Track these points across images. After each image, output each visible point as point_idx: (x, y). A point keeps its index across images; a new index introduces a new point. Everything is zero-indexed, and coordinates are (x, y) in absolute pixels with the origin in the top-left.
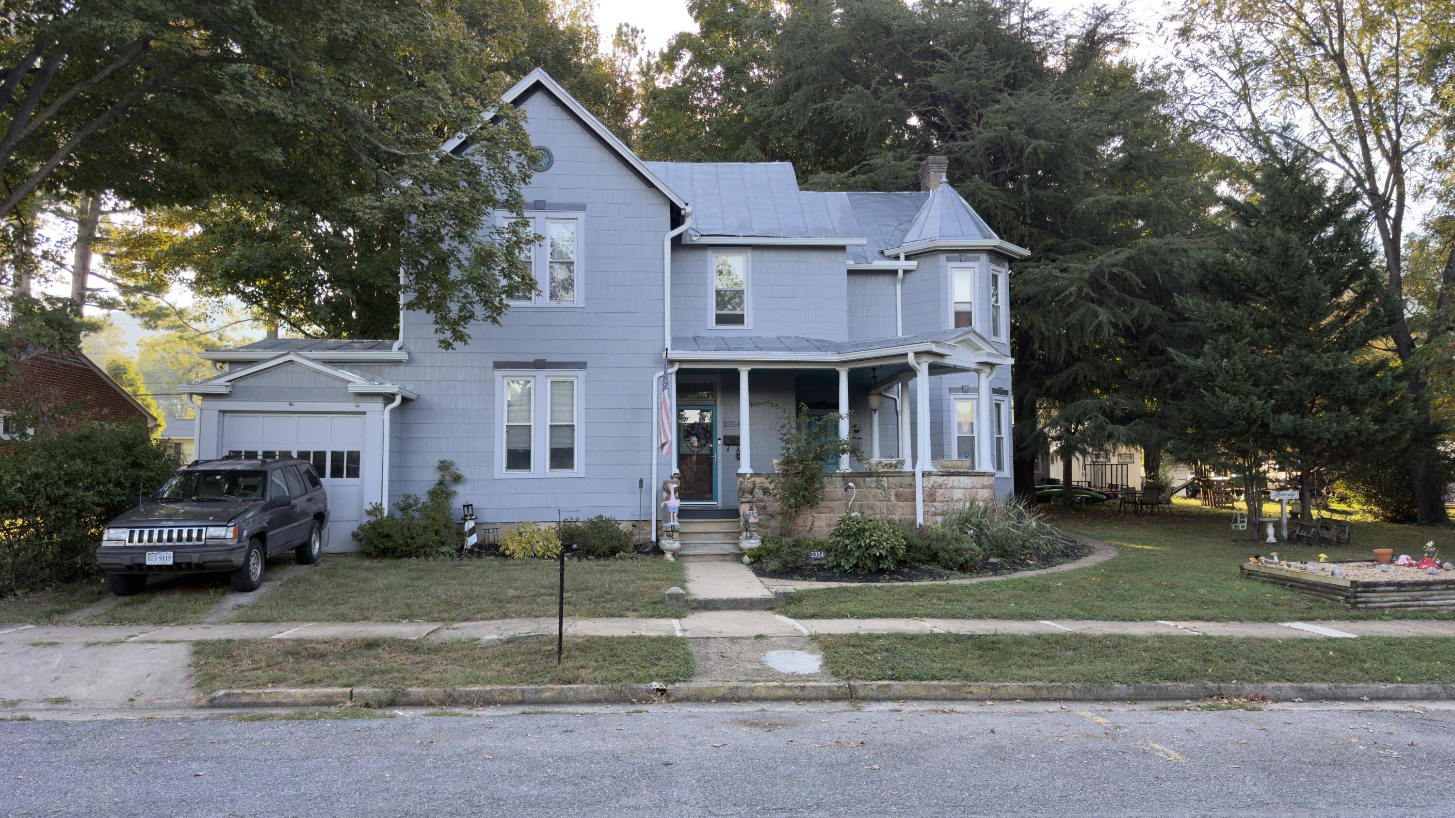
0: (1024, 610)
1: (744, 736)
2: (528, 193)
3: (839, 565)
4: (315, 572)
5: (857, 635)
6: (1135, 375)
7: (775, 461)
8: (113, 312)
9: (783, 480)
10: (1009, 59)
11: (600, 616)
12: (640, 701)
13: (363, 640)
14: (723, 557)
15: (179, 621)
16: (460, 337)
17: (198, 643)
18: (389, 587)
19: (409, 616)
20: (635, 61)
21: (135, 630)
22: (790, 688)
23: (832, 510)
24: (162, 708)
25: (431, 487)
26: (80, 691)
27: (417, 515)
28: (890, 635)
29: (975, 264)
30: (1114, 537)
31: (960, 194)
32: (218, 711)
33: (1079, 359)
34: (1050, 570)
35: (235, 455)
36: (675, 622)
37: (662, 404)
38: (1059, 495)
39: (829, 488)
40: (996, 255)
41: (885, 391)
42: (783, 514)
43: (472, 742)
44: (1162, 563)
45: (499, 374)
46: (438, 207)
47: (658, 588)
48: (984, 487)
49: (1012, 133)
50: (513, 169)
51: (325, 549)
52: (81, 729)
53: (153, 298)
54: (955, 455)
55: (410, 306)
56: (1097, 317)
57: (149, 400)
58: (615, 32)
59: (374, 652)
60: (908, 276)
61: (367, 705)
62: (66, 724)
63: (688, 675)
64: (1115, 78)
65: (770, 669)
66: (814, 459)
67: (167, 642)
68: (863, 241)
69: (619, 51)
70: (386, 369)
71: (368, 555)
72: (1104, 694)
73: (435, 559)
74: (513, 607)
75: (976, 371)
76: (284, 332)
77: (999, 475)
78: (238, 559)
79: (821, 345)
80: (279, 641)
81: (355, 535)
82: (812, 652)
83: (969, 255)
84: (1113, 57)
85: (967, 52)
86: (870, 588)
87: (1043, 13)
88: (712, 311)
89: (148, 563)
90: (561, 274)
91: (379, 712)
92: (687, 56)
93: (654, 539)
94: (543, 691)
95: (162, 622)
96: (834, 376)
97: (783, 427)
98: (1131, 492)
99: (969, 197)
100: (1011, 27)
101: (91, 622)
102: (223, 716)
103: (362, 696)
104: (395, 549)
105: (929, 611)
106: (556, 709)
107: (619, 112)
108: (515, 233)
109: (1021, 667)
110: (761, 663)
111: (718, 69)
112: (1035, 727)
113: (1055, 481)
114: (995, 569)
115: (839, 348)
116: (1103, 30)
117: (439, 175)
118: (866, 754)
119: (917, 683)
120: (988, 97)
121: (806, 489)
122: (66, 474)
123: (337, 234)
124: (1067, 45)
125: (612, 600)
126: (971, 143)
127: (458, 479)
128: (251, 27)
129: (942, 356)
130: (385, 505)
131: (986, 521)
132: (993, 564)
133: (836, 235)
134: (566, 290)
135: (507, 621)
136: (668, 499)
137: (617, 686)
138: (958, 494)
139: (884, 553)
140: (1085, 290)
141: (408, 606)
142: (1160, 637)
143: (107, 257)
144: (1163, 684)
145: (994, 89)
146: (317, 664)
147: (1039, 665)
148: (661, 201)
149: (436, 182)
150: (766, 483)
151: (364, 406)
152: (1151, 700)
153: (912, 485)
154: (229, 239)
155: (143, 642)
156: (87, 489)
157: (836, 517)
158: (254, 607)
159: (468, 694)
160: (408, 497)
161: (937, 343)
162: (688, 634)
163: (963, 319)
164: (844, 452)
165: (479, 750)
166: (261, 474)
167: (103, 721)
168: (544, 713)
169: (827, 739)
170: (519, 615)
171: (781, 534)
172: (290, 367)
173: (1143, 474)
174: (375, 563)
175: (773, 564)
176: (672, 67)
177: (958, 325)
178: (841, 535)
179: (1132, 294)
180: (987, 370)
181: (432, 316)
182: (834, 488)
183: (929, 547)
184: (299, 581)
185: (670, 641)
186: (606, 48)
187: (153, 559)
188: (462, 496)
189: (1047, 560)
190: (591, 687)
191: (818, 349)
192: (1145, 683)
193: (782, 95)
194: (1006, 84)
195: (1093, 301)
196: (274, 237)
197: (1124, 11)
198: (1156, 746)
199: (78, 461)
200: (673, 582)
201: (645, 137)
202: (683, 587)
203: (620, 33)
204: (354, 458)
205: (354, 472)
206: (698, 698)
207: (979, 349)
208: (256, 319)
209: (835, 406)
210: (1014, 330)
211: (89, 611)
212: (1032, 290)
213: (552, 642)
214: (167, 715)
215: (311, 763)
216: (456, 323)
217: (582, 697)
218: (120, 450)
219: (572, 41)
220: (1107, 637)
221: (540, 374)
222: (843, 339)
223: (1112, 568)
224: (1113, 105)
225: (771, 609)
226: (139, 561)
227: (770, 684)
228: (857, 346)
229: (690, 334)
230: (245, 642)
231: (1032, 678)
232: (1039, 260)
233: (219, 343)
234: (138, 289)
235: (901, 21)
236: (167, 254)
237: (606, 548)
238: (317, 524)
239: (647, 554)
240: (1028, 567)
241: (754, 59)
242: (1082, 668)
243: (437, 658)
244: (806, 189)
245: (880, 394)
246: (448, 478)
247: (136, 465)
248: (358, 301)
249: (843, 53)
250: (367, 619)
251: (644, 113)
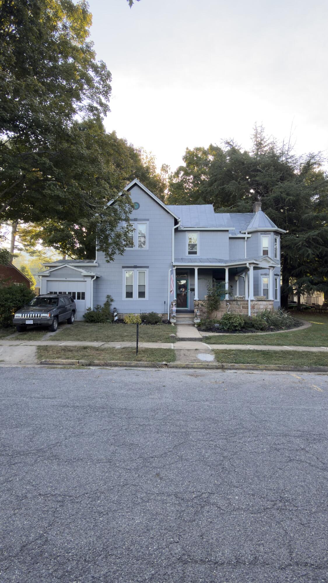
0: (279, 343)
1: (188, 379)
2: (131, 216)
3: (223, 328)
4: (72, 327)
5: (226, 350)
6: (320, 270)
7: (205, 296)
8: (22, 252)
9: (208, 302)
10: (281, 171)
11: (150, 342)
12: (159, 367)
13: (83, 346)
14: (189, 325)
15: (35, 339)
16: (112, 259)
17: (39, 346)
18: (92, 331)
19: (97, 340)
20: (167, 175)
21: (23, 342)
22: (204, 365)
23: (222, 311)
24: (28, 364)
25: (104, 303)
26: (7, 359)
27: (101, 311)
28: (236, 350)
29: (269, 236)
30: (311, 320)
31: (265, 214)
32: (42, 365)
33: (303, 264)
34: (289, 331)
35: (51, 293)
36: (172, 344)
37: (171, 279)
38: (296, 306)
39: (222, 305)
40: (276, 233)
41: (241, 275)
42: (208, 312)
43: (110, 377)
44: (325, 329)
45: (124, 270)
46: (106, 221)
47: (168, 334)
48: (270, 305)
49: (282, 194)
50: (127, 209)
51: (75, 320)
52: (6, 369)
53: (32, 248)
54: (262, 295)
55: (98, 250)
56: (308, 251)
57: (32, 276)
58: (161, 166)
59: (86, 350)
60: (248, 239)
61: (83, 365)
62: (2, 368)
63: (174, 360)
64: (317, 176)
65: (198, 359)
66: (218, 296)
67: (31, 345)
68: (234, 229)
69: (162, 172)
70: (92, 268)
71: (87, 322)
72: (301, 369)
73: (106, 323)
74: (126, 338)
75: (269, 269)
76: (67, 257)
77: (276, 300)
78: (50, 323)
79: (220, 261)
80: (60, 346)
81: (84, 316)
82: (212, 355)
83: (268, 233)
84: (316, 170)
85: (268, 169)
86: (232, 335)
87: (293, 156)
88: (187, 250)
89: (27, 323)
90: (142, 240)
91: (86, 367)
92: (182, 173)
93: (169, 319)
94: (132, 363)
95: (30, 339)
96: (224, 270)
97: (208, 286)
98: (319, 306)
99: (268, 214)
100: (282, 161)
101: (12, 339)
102: (44, 367)
103: (82, 362)
104: (94, 321)
105: (249, 343)
106: (135, 368)
107: (162, 191)
108: (127, 228)
109: (275, 360)
110: (196, 357)
111: (192, 176)
112: (277, 379)
113: (295, 302)
114: (272, 330)
115: (226, 262)
116: (312, 161)
117: (105, 212)
118: (224, 385)
119: (243, 364)
120: (274, 184)
121: (215, 305)
122: (5, 298)
123: (81, 230)
124: (301, 166)
125: (154, 337)
126: (268, 198)
127: (112, 300)
128: (52, 171)
129: (257, 264)
130: (92, 308)
131: (270, 315)
132: (271, 328)
133: (226, 227)
134: (144, 244)
135: (124, 342)
136: (173, 307)
137: (153, 363)
138: (262, 307)
139: (237, 325)
140: (304, 243)
141: (97, 337)
142: (321, 352)
143: (20, 236)
144: (319, 367)
145: (276, 181)
146: (70, 353)
147: (281, 360)
148: (172, 217)
149: (105, 214)
150: (202, 303)
151: (86, 279)
152: (316, 371)
153: (247, 304)
154: (50, 231)
155: (24, 345)
156: (11, 302)
157: (223, 314)
158: (55, 336)
159: (111, 363)
160: (98, 305)
161: (256, 260)
162: (175, 348)
163: (265, 252)
164: (226, 293)
165: (111, 380)
166: (57, 299)
167: (12, 367)
168: (131, 369)
169: (213, 381)
170: (127, 340)
171: (207, 318)
172: (66, 268)
173: (323, 300)
174: (89, 324)
175: (204, 328)
176: (178, 176)
177: (264, 254)
178: (224, 319)
179: (320, 245)
180: (272, 268)
181: (104, 253)
182: (223, 304)
183: (251, 323)
184: (67, 329)
185: (170, 350)
186: (158, 171)
187: (28, 322)
188: (113, 305)
189: (289, 327)
190: (145, 363)
191: (219, 262)
192: (314, 366)
193: (211, 184)
194: (280, 179)
195: (307, 247)
196: (63, 230)
197: (319, 155)
198: (314, 386)
199: (8, 295)
200: (172, 332)
201: (170, 198)
202: (175, 334)
203: (163, 167)
204: (83, 294)
205: (83, 298)
206: (176, 367)
207: (270, 262)
208: (59, 254)
209: (224, 279)
210: (282, 256)
211: (11, 336)
212: (287, 243)
213: (135, 349)
214: (29, 366)
215: (65, 382)
216: (111, 255)
217: (143, 365)
218: (20, 291)
219: (147, 170)
220: (303, 352)
221: (136, 270)
222: (228, 259)
223: (309, 329)
224: (314, 185)
225: (201, 341)
226: (24, 323)
227: (198, 364)
228: (232, 261)
229: (180, 258)
230: (51, 346)
231: (278, 364)
232: (290, 234)
233: (50, 261)
234: (28, 245)
235: (247, 161)
236: (34, 235)
237: (154, 322)
238: (73, 313)
239: (166, 323)
240: (282, 329)
241: (202, 173)
242: (295, 361)
243: (103, 352)
244: (217, 213)
245: (239, 276)
246: (109, 300)
247: (24, 296)
248: (86, 248)
249: (229, 171)
250: (85, 340)
251: (169, 190)
